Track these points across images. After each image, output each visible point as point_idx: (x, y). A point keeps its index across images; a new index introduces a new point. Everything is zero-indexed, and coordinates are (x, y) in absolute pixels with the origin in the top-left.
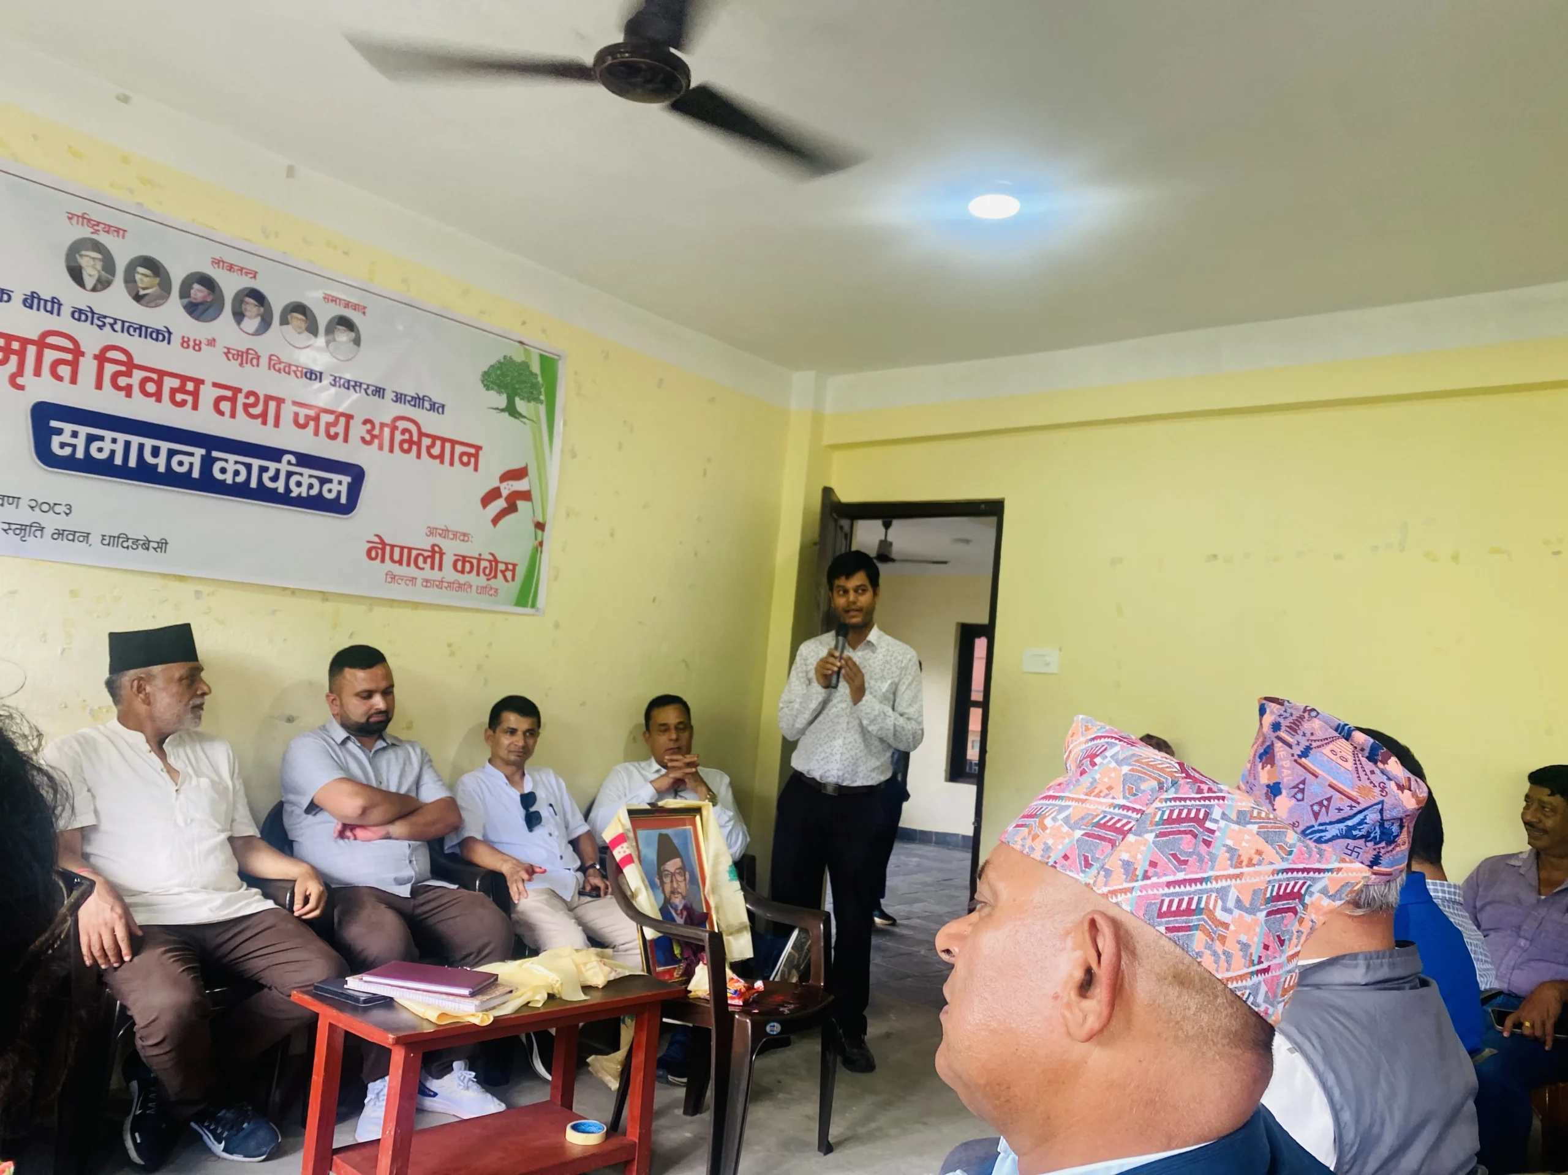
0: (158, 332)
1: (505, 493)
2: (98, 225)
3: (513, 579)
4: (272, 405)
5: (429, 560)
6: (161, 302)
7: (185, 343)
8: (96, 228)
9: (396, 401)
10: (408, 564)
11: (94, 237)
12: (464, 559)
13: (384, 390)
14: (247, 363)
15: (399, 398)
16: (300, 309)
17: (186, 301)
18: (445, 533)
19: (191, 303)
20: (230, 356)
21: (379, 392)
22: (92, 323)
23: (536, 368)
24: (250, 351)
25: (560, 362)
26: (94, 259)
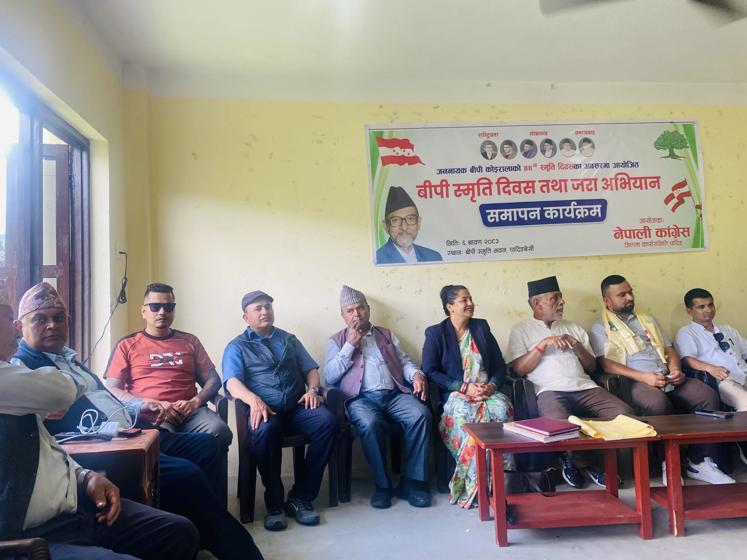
0: (515, 167)
1: (676, 195)
2: (489, 135)
3: (689, 235)
4: (563, 183)
5: (644, 234)
6: (515, 155)
7: (526, 168)
8: (488, 136)
9: (615, 167)
10: (634, 238)
11: (488, 139)
12: (661, 230)
13: (609, 164)
14: (550, 169)
15: (616, 165)
16: (567, 141)
17: (523, 152)
18: (649, 220)
19: (525, 152)
20: (543, 168)
21: (607, 165)
22: (493, 171)
23: (682, 132)
24: (550, 164)
25: (695, 125)
26: (490, 147)
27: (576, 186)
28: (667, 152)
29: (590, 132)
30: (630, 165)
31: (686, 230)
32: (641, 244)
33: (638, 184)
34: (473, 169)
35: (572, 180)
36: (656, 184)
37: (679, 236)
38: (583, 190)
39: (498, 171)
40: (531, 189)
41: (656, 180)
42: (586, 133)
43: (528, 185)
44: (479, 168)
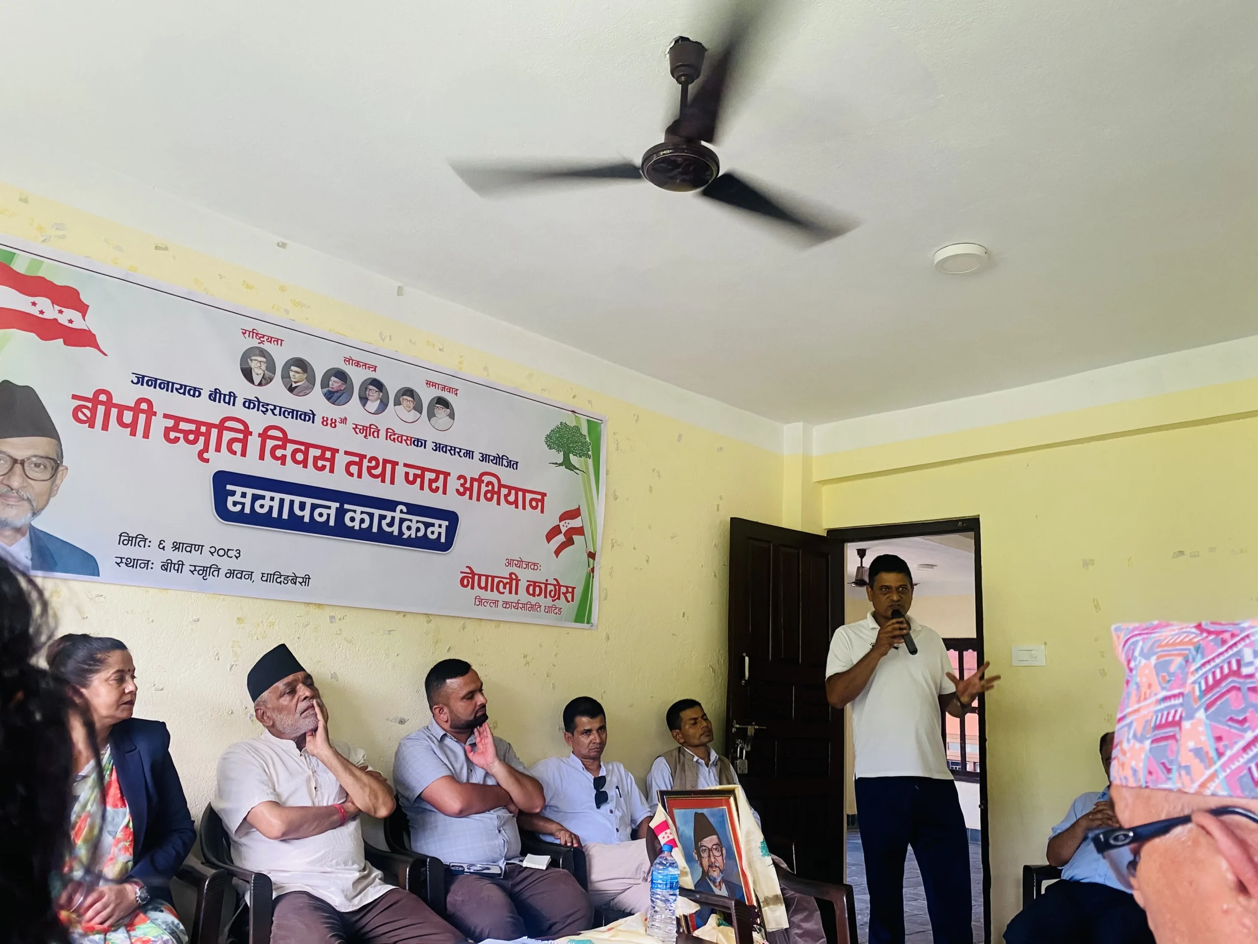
0: (305, 414)
1: (563, 530)
3: (573, 600)
4: (389, 467)
5: (508, 586)
6: (308, 391)
8: (262, 339)
9: (482, 461)
10: (492, 590)
11: (261, 345)
12: (535, 585)
13: (473, 452)
14: (370, 435)
15: (485, 458)
16: (409, 392)
17: (325, 390)
18: (520, 563)
19: (329, 391)
20: (357, 430)
22: (258, 410)
23: (584, 431)
24: (372, 426)
25: (602, 425)
26: (260, 362)
27: (411, 478)
28: (560, 458)
29: (450, 390)
30: (505, 462)
31: (570, 590)
32: (500, 603)
33: (512, 498)
34: (215, 395)
35: (406, 465)
36: (540, 504)
37: (559, 598)
38: (422, 488)
39: (270, 411)
40: (328, 464)
41: (539, 497)
42: (444, 388)
43: (323, 454)
44: (230, 396)
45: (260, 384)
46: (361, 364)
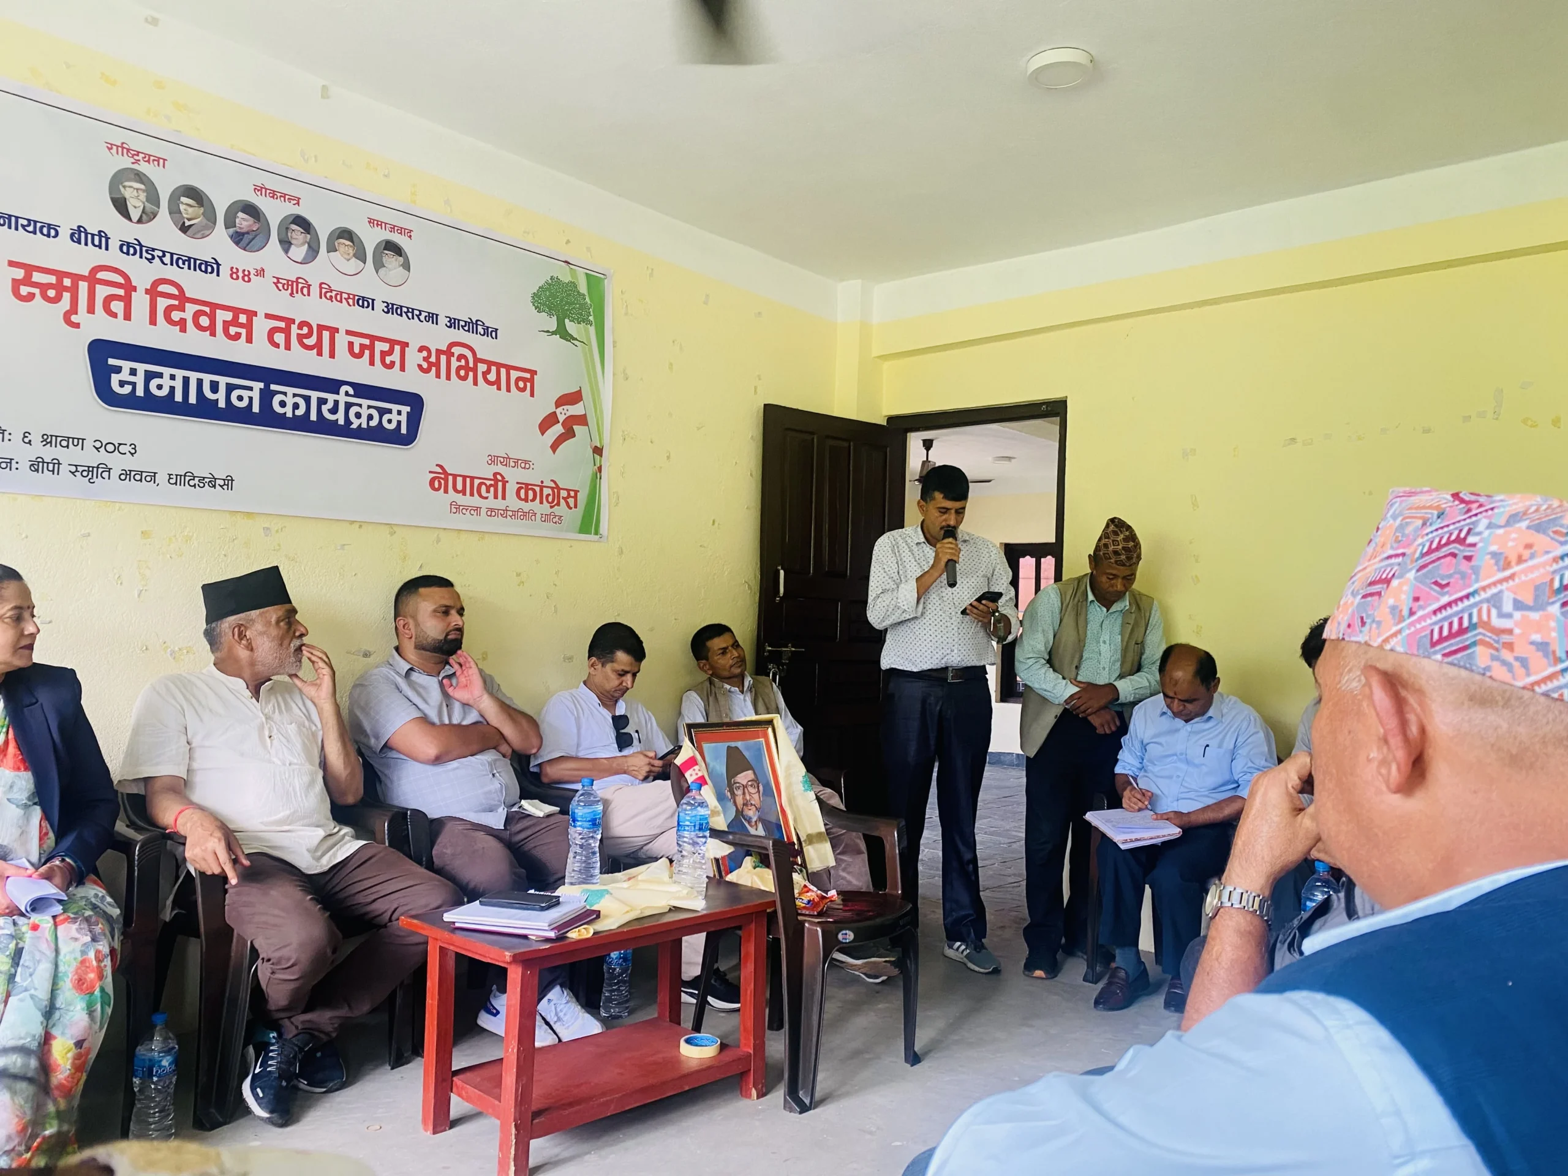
0: (206, 263)
1: (561, 418)
2: (138, 155)
3: (576, 507)
4: (326, 335)
5: (492, 489)
7: (234, 273)
8: (136, 157)
9: (450, 327)
10: (472, 494)
11: (135, 166)
12: (527, 487)
13: (437, 315)
14: (297, 293)
15: (453, 323)
16: (346, 234)
17: (232, 230)
18: (506, 460)
19: (237, 232)
20: (280, 286)
21: (433, 317)
22: (141, 257)
23: (583, 288)
24: (300, 280)
25: (606, 281)
26: (137, 189)
27: (357, 350)
28: (552, 323)
29: (401, 230)
30: (480, 329)
31: (572, 494)
32: (483, 511)
33: (492, 377)
34: (79, 235)
35: (348, 333)
36: (528, 385)
37: (558, 504)
38: (372, 363)
39: (157, 259)
40: (243, 331)
41: (528, 376)
42: (393, 228)
43: (236, 317)
44: (100, 237)
45: (140, 221)
46: (279, 195)
